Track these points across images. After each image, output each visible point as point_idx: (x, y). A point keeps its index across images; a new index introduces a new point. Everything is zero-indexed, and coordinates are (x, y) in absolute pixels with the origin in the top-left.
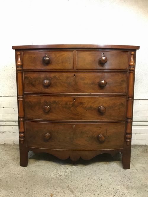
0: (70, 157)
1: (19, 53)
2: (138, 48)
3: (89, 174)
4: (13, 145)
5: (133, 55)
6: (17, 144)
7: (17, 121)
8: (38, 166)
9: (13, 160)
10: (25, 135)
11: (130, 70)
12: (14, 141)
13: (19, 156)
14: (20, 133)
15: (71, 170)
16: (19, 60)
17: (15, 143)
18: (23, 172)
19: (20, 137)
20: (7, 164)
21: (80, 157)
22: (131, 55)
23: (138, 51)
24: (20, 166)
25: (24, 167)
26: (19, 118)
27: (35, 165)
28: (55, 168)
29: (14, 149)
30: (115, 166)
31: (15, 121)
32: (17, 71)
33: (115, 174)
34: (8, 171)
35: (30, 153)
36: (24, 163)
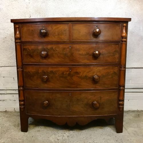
0: (67, 122)
1: (17, 26)
2: (130, 20)
3: (84, 138)
4: (14, 112)
5: (125, 26)
6: (18, 111)
7: (17, 90)
8: (38, 131)
9: (14, 126)
10: (25, 103)
11: (122, 41)
13: (20, 123)
14: (20, 101)
15: (68, 135)
16: (18, 33)
17: (16, 110)
18: (24, 137)
19: (20, 105)
20: (8, 129)
21: (77, 123)
22: (124, 26)
23: (129, 23)
24: (21, 131)
25: (24, 133)
26: (19, 87)
27: (35, 130)
28: (53, 133)
29: (15, 116)
30: (109, 131)
31: (15, 90)
32: (16, 43)
33: (109, 137)
34: (10, 136)
35: (30, 119)
36: (24, 128)
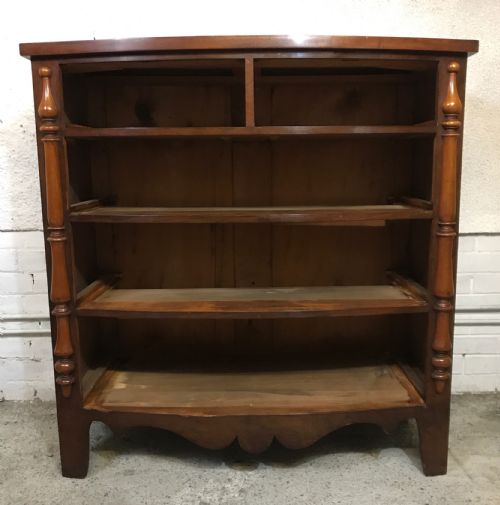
0: (236, 439)
1: (45, 70)
2: (472, 46)
3: (305, 498)
4: (33, 406)
5: (456, 72)
6: (48, 400)
7: (45, 319)
8: (125, 475)
9: (35, 457)
10: (76, 365)
11: (446, 128)
12: (36, 392)
13: (57, 443)
14: (56, 358)
15: (241, 485)
16: (47, 94)
17: (42, 398)
18: (73, 496)
19: (57, 374)
20: (13, 469)
21: (275, 438)
22: (450, 72)
23: (471, 60)
24: (60, 475)
25: (74, 480)
26: (52, 305)
27: (115, 470)
28: (184, 480)
29: (39, 418)
30: (395, 465)
31: (39, 320)
32: (40, 134)
33: (397, 493)
34: (20, 495)
35: (97, 430)
36: (74, 464)
